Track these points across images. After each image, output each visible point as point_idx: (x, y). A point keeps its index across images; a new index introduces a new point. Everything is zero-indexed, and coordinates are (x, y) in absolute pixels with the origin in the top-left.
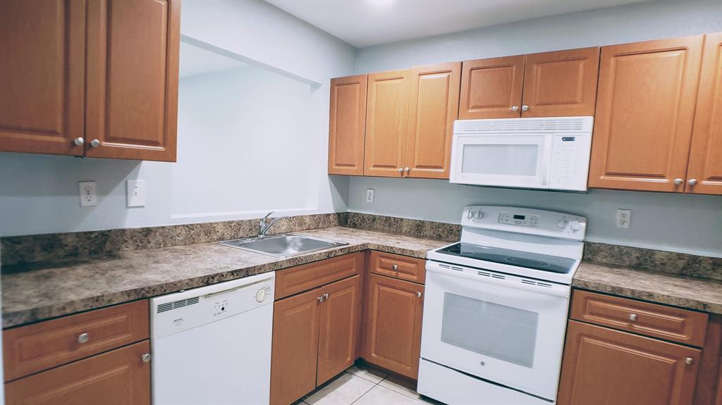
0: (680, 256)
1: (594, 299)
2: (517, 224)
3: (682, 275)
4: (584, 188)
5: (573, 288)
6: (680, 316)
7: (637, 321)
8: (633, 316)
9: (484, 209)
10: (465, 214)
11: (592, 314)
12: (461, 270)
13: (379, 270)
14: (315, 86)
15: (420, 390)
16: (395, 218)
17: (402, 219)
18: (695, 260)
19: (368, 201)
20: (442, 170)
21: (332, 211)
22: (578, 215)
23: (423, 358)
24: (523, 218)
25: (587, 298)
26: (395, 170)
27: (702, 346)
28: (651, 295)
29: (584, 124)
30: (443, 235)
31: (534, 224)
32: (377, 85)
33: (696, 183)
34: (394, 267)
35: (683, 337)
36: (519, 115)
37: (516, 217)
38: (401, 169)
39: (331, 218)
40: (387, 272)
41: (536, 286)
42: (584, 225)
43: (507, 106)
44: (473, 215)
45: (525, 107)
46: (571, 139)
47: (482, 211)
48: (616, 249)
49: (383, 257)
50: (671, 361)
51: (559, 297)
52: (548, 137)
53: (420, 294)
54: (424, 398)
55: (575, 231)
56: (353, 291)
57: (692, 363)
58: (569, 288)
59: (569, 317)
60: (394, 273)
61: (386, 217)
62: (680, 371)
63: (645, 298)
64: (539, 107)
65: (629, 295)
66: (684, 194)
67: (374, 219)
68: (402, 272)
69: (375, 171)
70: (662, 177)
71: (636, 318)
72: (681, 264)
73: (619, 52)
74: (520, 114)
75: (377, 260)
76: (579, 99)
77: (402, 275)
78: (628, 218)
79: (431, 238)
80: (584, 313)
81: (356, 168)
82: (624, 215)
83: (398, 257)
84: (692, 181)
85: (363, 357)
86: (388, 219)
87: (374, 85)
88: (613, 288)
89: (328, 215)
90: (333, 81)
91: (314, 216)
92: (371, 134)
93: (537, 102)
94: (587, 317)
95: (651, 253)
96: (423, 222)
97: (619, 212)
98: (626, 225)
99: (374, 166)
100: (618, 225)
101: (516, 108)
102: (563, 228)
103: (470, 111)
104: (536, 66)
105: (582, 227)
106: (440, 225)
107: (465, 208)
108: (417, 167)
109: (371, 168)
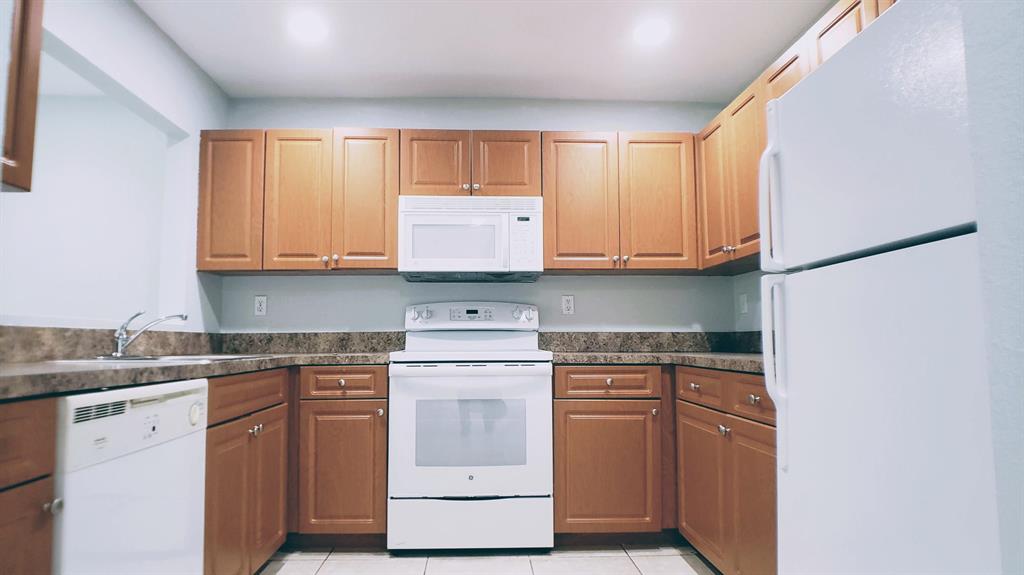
1: (573, 373)
2: (472, 319)
3: (621, 352)
4: (541, 269)
5: (554, 365)
6: (642, 372)
7: (613, 384)
8: (609, 381)
9: (432, 307)
10: (410, 315)
11: (574, 388)
12: (435, 366)
13: (314, 393)
14: (176, 135)
16: (304, 334)
17: (316, 334)
19: (257, 313)
20: (386, 258)
21: (201, 330)
22: (529, 304)
23: (392, 498)
24: (476, 312)
25: (568, 373)
26: (318, 259)
27: (660, 396)
28: (619, 357)
29: (534, 205)
31: (489, 318)
32: (281, 146)
33: (628, 259)
34: (340, 384)
35: (647, 392)
36: (471, 194)
37: (469, 312)
38: (325, 258)
39: (202, 338)
40: (328, 393)
42: (536, 313)
43: (456, 183)
44: (420, 314)
45: (476, 186)
46: (528, 219)
47: (431, 309)
48: (566, 336)
49: (320, 373)
50: (641, 417)
51: (543, 375)
52: (505, 217)
53: (381, 412)
55: (530, 320)
56: (282, 425)
57: (657, 412)
58: (550, 365)
59: (554, 397)
60: (339, 393)
61: (290, 334)
62: (650, 425)
63: (615, 362)
64: (489, 186)
67: (270, 338)
68: (350, 388)
69: (281, 262)
70: (603, 255)
71: (612, 382)
72: (619, 340)
73: (557, 138)
74: (471, 192)
75: (309, 378)
76: (526, 181)
78: (572, 302)
80: (567, 389)
81: (248, 260)
82: (568, 301)
83: (344, 368)
84: (625, 257)
85: (295, 531)
86: (293, 336)
87: (275, 147)
88: (589, 357)
89: (199, 335)
90: (205, 135)
91: (181, 334)
92: (273, 211)
93: (487, 182)
94: (570, 392)
95: (595, 335)
96: (349, 334)
97: (564, 299)
98: (571, 312)
99: (281, 255)
100: (565, 312)
101: (466, 186)
102: (519, 318)
103: (414, 187)
104: (482, 143)
105: (535, 315)
106: (373, 335)
107: (407, 309)
108: (350, 254)
109: (275, 259)
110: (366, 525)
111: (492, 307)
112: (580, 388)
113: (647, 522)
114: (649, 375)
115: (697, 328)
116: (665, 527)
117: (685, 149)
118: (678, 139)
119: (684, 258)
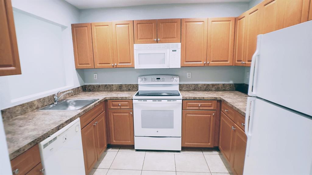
0: (205, 85)
1: (189, 102)
2: (158, 81)
3: (205, 90)
4: (180, 67)
5: (183, 100)
6: (211, 102)
7: (201, 106)
8: (200, 105)
10: (139, 80)
11: (188, 107)
12: (146, 101)
13: (112, 107)
14: (64, 28)
15: (136, 148)
16: (109, 85)
17: (112, 85)
18: (208, 85)
19: (95, 79)
20: (131, 64)
21: (79, 86)
22: (176, 76)
23: (135, 136)
24: (159, 79)
25: (187, 102)
26: (110, 65)
27: (216, 109)
29: (178, 46)
30: (131, 89)
31: (163, 81)
32: (96, 28)
33: (209, 63)
34: (119, 105)
35: (212, 108)
37: (157, 79)
38: (113, 65)
39: (80, 89)
40: (116, 107)
41: (172, 102)
42: (179, 78)
43: (152, 38)
44: (142, 79)
45: (159, 39)
46: (176, 51)
47: (145, 78)
48: (188, 85)
49: (113, 102)
50: (210, 116)
51: (179, 103)
52: (168, 50)
53: (131, 113)
54: (137, 150)
55: (176, 81)
57: (215, 114)
58: (181, 100)
59: (182, 109)
60: (119, 107)
61: (105, 85)
62: (212, 118)
63: (202, 99)
64: (163, 39)
65: (198, 99)
66: (206, 66)
67: (99, 86)
68: (122, 106)
69: (100, 66)
70: (201, 62)
71: (201, 105)
72: (205, 87)
73: (187, 21)
74: (157, 42)
75: (110, 103)
76: (176, 37)
77: (122, 107)
78: (190, 75)
79: (126, 91)
80: (187, 107)
81: (90, 65)
83: (120, 101)
84: (208, 62)
85: (109, 143)
87: (94, 29)
88: (194, 98)
89: (78, 88)
90: (72, 25)
91: (73, 89)
92: (96, 50)
93: (162, 38)
95: (197, 85)
96: (122, 85)
97: (188, 73)
98: (190, 78)
99: (99, 64)
100: (188, 78)
101: (155, 40)
102: (173, 81)
103: (139, 40)
104: (160, 24)
106: (129, 85)
107: (139, 77)
108: (120, 63)
109: (98, 65)
110: (129, 143)
111: (165, 77)
112: (190, 107)
113: (209, 145)
114: (213, 103)
115: (231, 82)
116: (215, 146)
117: (232, 23)
118: (229, 20)
119: (229, 62)
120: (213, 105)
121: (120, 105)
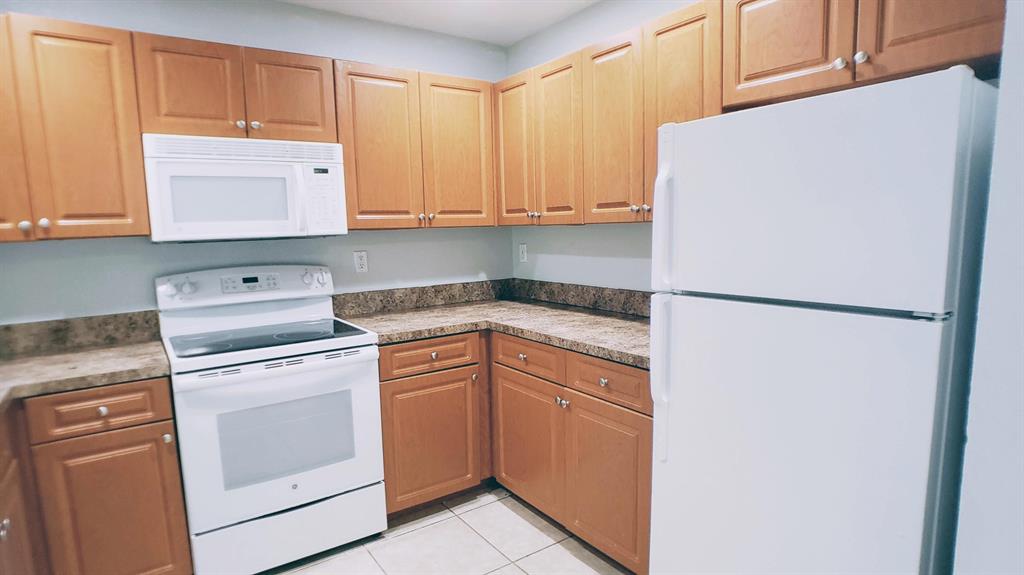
0: (413, 290)
1: (398, 351)
2: (252, 290)
3: (417, 308)
5: (380, 346)
7: (438, 358)
8: (434, 354)
9: (194, 277)
11: (398, 367)
12: (238, 372)
18: (423, 291)
20: (125, 221)
22: (320, 265)
23: (197, 535)
24: (255, 280)
25: (392, 352)
26: (9, 225)
27: (478, 361)
28: (442, 329)
29: (333, 154)
30: (118, 335)
31: (273, 285)
33: (434, 217)
35: (467, 359)
36: (245, 134)
37: (246, 280)
38: (25, 224)
40: (79, 428)
42: (330, 275)
43: (225, 118)
44: (179, 288)
45: (254, 124)
46: (325, 171)
47: (193, 280)
48: (362, 297)
50: (462, 384)
52: (298, 167)
55: (323, 285)
57: (477, 377)
58: (377, 347)
59: (378, 380)
62: (469, 388)
63: (439, 334)
64: (271, 125)
66: (425, 227)
70: (407, 213)
71: (437, 355)
73: (354, 71)
74: (247, 132)
76: (318, 121)
78: (365, 258)
79: (95, 346)
80: (392, 370)
82: (361, 258)
83: (102, 391)
84: (431, 216)
93: (267, 119)
94: (396, 372)
95: (391, 292)
96: (66, 322)
97: (357, 255)
98: (365, 269)
100: (358, 270)
101: (241, 123)
102: (310, 284)
103: (164, 120)
104: (257, 66)
105: (328, 277)
106: (105, 321)
107: (158, 280)
108: (68, 217)
111: (276, 272)
112: (405, 366)
113: (470, 479)
114: (468, 342)
115: (483, 277)
116: (483, 478)
117: (483, 99)
118: (478, 88)
119: (484, 215)
120: (469, 350)
121: (104, 410)
